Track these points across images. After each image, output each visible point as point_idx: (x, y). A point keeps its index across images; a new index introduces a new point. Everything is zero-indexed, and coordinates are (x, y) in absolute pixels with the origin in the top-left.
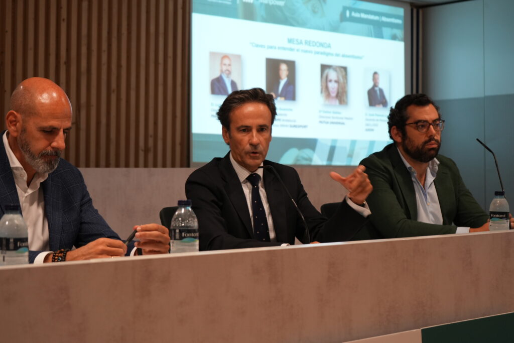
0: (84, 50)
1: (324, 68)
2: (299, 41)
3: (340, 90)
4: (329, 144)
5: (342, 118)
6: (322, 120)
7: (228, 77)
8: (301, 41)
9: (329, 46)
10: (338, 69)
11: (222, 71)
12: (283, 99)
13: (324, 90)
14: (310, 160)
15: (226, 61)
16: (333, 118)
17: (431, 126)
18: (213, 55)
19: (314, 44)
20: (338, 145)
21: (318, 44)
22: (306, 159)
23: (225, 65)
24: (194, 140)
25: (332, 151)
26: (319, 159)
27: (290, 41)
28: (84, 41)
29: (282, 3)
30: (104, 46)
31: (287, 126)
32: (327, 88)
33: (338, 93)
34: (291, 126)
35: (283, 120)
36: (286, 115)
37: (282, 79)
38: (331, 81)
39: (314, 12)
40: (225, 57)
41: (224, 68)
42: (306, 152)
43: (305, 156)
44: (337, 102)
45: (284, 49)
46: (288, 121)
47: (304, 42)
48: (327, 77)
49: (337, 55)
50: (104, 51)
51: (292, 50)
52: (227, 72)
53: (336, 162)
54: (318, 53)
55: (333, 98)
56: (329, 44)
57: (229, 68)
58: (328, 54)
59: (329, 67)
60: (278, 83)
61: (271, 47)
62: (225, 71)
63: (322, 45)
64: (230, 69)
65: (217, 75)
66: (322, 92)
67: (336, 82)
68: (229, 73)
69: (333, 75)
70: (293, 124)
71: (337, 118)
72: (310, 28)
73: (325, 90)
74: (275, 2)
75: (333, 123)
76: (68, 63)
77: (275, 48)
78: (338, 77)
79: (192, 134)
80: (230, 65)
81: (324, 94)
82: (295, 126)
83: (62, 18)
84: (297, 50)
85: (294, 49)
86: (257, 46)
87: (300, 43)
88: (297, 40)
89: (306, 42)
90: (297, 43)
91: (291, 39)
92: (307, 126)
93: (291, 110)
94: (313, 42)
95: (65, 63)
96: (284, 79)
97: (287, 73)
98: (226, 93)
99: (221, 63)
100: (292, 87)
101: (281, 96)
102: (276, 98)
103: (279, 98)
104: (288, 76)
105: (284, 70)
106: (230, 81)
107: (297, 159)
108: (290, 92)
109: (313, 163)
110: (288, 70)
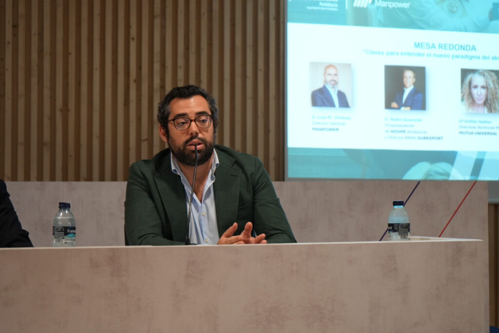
0: (157, 67)
1: (465, 73)
2: (431, 46)
3: (490, 97)
4: (475, 157)
5: (493, 128)
6: (464, 130)
7: (333, 87)
8: (433, 44)
9: (474, 48)
10: (486, 74)
11: (326, 82)
12: (408, 108)
13: (466, 97)
14: (448, 175)
15: (331, 71)
16: (479, 127)
17: (193, 124)
18: (314, 65)
19: (451, 47)
20: (486, 157)
21: (457, 47)
22: (441, 174)
23: (329, 75)
24: (290, 154)
25: (478, 165)
26: (459, 173)
27: (418, 45)
28: (157, 58)
29: (406, 5)
30: (181, 62)
31: (413, 138)
32: (470, 94)
33: (487, 99)
34: (419, 138)
35: (409, 132)
36: (413, 126)
37: (406, 88)
38: (476, 87)
39: (452, 12)
40: (330, 66)
41: (329, 78)
42: (442, 167)
43: (441, 171)
44: (486, 109)
45: (410, 54)
46: (416, 132)
47: (437, 46)
48: (470, 83)
49: (485, 58)
50: (181, 67)
51: (420, 55)
52: (333, 82)
53: (484, 176)
54: (457, 57)
55: (479, 105)
56: (474, 46)
57: (335, 78)
58: (471, 58)
59: (473, 71)
60: (403, 92)
61: (392, 54)
62: (330, 81)
63: (462, 47)
64: (336, 80)
66: (462, 100)
67: (483, 87)
68: (336, 83)
69: (478, 80)
70: (422, 135)
71: (485, 128)
72: (446, 30)
73: (469, 96)
74: (396, 5)
75: (479, 133)
76: (138, 81)
77: (397, 54)
78: (486, 83)
79: (287, 148)
80: (336, 75)
81: (465, 101)
82: (425, 138)
83: (131, 37)
84: (428, 55)
85: (424, 54)
86: (373, 53)
87: (432, 47)
88: (427, 45)
89: (440, 46)
90: (428, 47)
91: (419, 44)
92: (442, 138)
93: (421, 120)
94: (450, 45)
95: (135, 81)
96: (409, 87)
97: (414, 80)
98: (332, 104)
99: (325, 73)
100: (420, 95)
101: (405, 105)
102: (399, 108)
103: (403, 108)
104: (414, 84)
105: (410, 77)
106: (337, 91)
107: (428, 174)
108: (418, 101)
109: (451, 178)
110: (416, 77)
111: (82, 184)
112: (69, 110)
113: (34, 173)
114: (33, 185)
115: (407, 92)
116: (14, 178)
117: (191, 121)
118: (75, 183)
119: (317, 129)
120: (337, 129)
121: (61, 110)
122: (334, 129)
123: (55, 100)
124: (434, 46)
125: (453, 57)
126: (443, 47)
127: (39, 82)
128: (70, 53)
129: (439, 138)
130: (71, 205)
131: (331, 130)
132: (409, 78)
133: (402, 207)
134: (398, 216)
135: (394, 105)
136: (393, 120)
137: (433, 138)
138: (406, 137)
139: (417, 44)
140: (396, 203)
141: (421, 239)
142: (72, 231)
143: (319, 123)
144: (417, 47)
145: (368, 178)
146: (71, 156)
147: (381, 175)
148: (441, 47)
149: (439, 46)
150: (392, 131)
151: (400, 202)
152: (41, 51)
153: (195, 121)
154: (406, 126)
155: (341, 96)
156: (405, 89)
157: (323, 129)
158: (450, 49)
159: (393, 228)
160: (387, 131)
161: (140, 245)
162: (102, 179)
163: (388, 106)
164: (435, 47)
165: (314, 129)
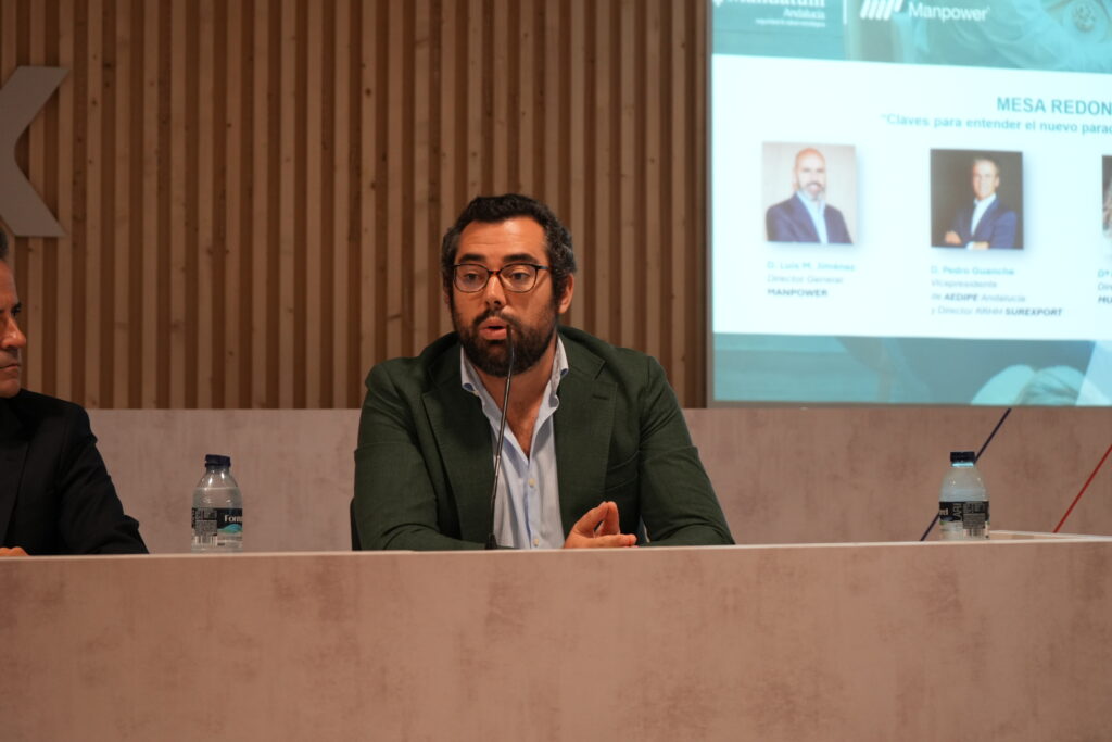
0: (421, 154)
2: (1034, 104)
7: (815, 199)
8: (1040, 101)
11: (798, 186)
12: (984, 246)
14: (1074, 394)
15: (811, 162)
18: (772, 149)
19: (1081, 107)
21: (1094, 108)
22: (1059, 393)
23: (807, 170)
24: (718, 349)
26: (1099, 390)
27: (1004, 104)
28: (421, 135)
29: (978, 15)
30: (475, 143)
31: (996, 311)
34: (1008, 312)
35: (984, 298)
36: (994, 285)
37: (980, 199)
39: (1082, 29)
40: (808, 151)
41: (805, 178)
42: (1061, 376)
43: (1056, 385)
45: (986, 124)
46: (1002, 299)
47: (1048, 105)
50: (474, 154)
51: (1010, 125)
52: (814, 187)
54: (1094, 129)
57: (820, 178)
61: (947, 123)
62: (809, 185)
63: (1106, 108)
64: (821, 181)
65: (784, 194)
68: (819, 189)
70: (1016, 306)
72: (1069, 69)
74: (956, 14)
76: (381, 187)
77: (959, 123)
79: (712, 334)
80: (820, 171)
82: (1021, 311)
83: (364, 88)
84: (1028, 126)
85: (1018, 124)
86: (904, 121)
87: (1037, 108)
88: (1025, 102)
89: (1056, 106)
90: (1028, 108)
91: (1007, 100)
92: (1060, 311)
93: (1011, 272)
94: (1078, 103)
95: (373, 186)
96: (987, 197)
97: (997, 182)
98: (812, 237)
99: (797, 167)
100: (1011, 216)
101: (977, 238)
102: (963, 245)
103: (971, 246)
104: (997, 190)
105: (987, 176)
106: (823, 208)
107: (1029, 392)
108: (1006, 229)
109: (1080, 402)
110: (1001, 174)
111: (256, 414)
112: (227, 252)
113: (149, 390)
114: (148, 418)
115: (981, 209)
116: (107, 402)
117: (490, 273)
118: (240, 414)
119: (779, 292)
120: (824, 292)
121: (210, 252)
122: (817, 292)
123: (197, 230)
124: (1040, 106)
125: (1085, 129)
126: (1062, 108)
127: (160, 188)
128: (230, 125)
129: (1053, 312)
130: (232, 461)
131: (809, 293)
132: (986, 178)
133: (971, 464)
134: (962, 484)
135: (952, 237)
136: (951, 271)
137: (1040, 311)
138: (978, 310)
139: (1003, 100)
140: (956, 457)
141: (1014, 537)
142: (234, 519)
143: (782, 279)
144: (1003, 108)
145: (892, 400)
146: (231, 353)
147: (922, 394)
148: (1059, 108)
149: (1053, 106)
150: (947, 297)
151: (965, 454)
152: (165, 120)
153: (498, 274)
154: (977, 284)
155: (834, 217)
156: (976, 201)
157: (793, 292)
158: (1078, 112)
159: (951, 511)
160: (937, 297)
161: (385, 549)
162: (300, 403)
163: (938, 240)
164: (1043, 108)
165: (773, 291)
